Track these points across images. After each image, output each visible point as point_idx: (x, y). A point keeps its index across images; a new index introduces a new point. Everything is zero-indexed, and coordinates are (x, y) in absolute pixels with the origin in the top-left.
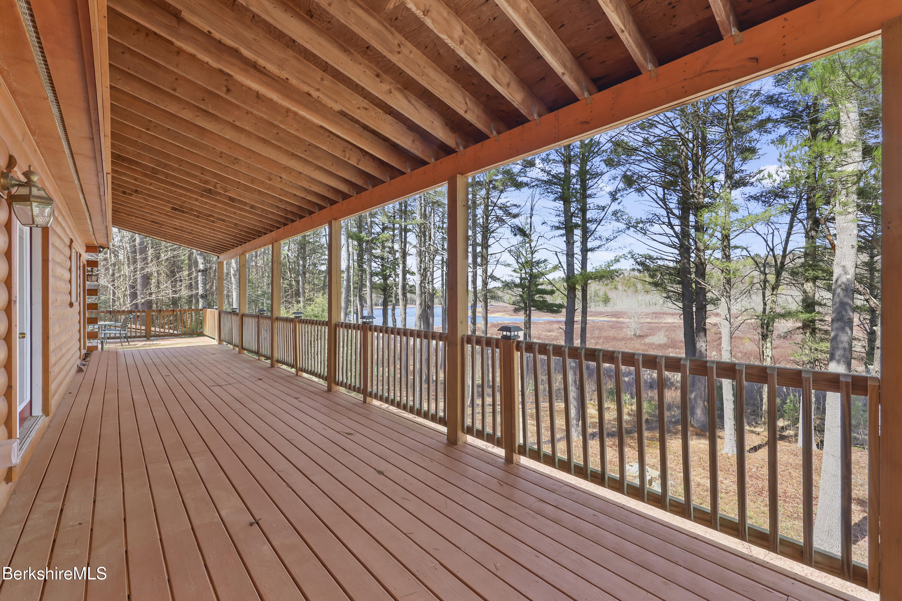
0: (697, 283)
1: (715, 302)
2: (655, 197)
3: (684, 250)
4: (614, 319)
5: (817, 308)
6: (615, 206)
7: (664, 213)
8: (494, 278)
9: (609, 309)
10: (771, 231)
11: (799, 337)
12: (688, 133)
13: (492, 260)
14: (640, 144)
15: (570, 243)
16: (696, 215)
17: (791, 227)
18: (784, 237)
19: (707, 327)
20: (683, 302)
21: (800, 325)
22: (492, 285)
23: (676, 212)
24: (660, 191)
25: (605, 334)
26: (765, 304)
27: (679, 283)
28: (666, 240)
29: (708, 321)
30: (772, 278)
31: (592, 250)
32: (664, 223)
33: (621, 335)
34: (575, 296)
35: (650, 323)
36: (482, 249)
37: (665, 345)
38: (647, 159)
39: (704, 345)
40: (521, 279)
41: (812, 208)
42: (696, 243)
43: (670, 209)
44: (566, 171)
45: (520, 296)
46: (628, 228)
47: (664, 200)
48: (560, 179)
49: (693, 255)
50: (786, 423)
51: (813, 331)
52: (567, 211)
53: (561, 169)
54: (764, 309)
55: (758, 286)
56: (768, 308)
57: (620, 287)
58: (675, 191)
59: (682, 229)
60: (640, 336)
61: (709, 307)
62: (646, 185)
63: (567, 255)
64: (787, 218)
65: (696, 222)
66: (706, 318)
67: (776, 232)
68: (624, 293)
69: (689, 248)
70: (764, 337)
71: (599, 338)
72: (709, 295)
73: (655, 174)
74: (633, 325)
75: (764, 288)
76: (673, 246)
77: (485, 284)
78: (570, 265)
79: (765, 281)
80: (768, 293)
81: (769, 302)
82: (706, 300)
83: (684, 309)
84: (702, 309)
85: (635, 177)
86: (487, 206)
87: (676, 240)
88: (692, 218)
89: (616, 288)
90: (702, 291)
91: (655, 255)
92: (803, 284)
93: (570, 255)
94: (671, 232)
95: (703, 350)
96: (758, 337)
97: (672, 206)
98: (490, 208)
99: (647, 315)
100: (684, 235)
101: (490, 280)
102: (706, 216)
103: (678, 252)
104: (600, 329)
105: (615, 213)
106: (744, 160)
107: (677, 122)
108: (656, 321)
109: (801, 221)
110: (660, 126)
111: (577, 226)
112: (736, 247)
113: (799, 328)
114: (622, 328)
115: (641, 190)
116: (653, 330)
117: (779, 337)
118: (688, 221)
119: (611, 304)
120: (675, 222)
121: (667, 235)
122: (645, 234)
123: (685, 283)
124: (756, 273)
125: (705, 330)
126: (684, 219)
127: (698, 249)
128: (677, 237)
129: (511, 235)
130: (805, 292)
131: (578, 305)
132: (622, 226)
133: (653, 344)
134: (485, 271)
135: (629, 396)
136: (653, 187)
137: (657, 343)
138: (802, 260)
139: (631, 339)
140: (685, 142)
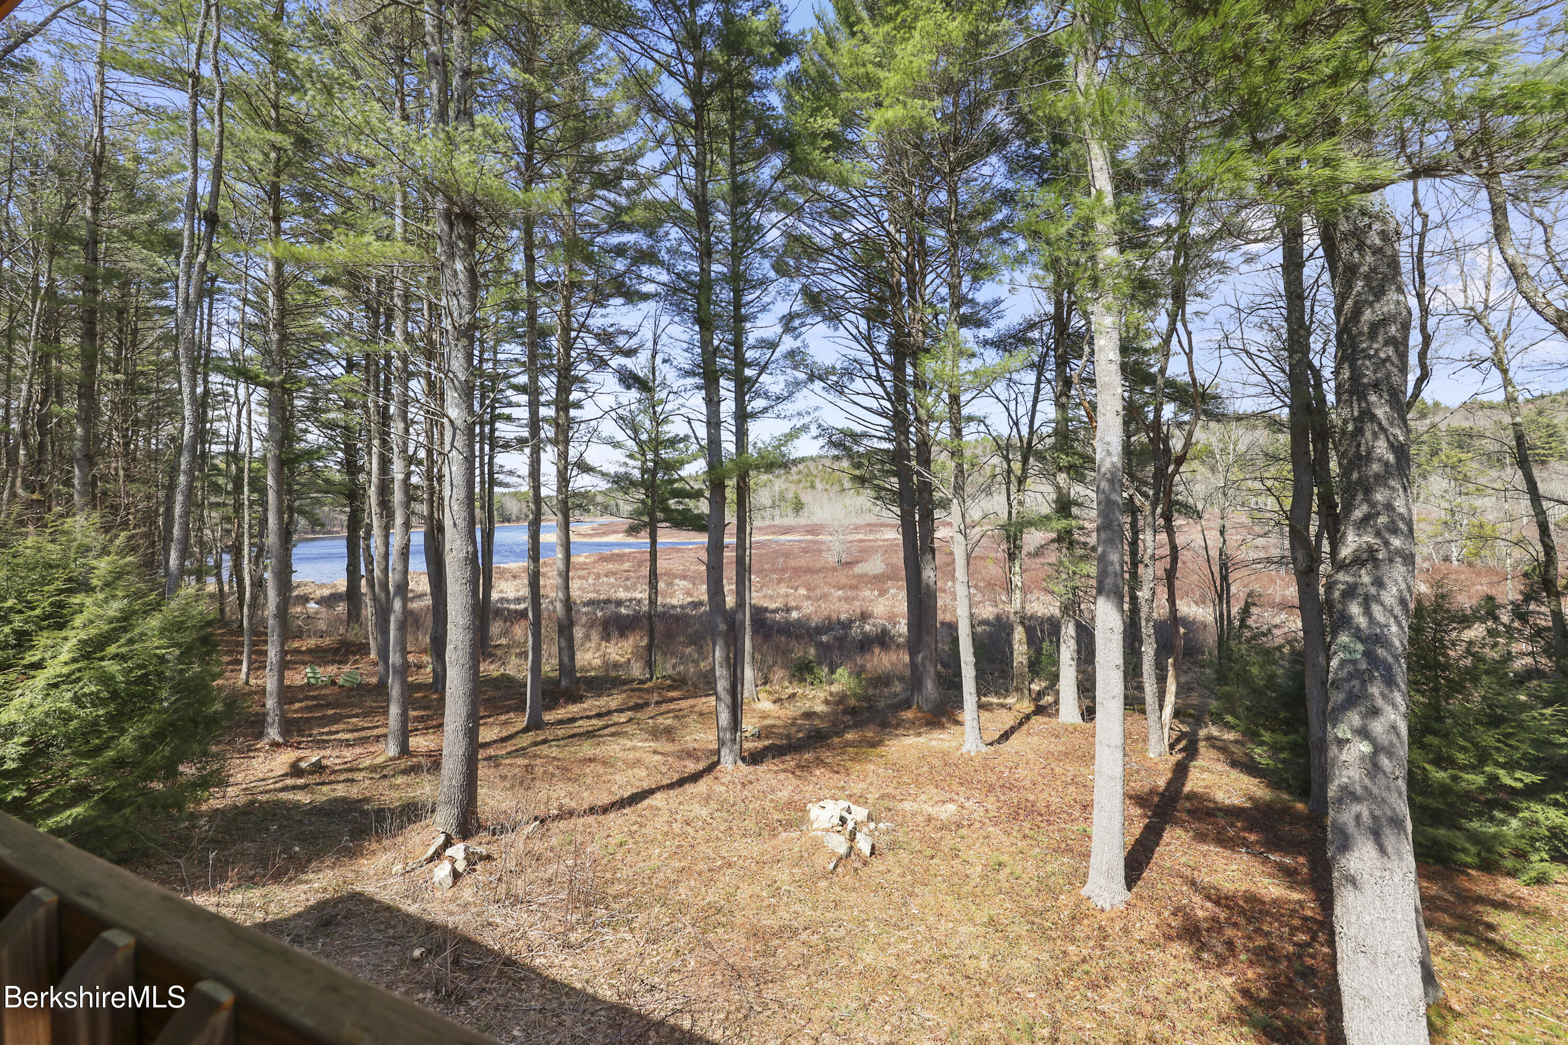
0: (919, 474)
1: (945, 504)
2: (854, 331)
3: (899, 421)
4: (810, 537)
5: (1075, 510)
6: (788, 343)
7: (871, 359)
8: (585, 468)
9: (802, 520)
10: (1013, 396)
11: (1052, 557)
12: (899, 231)
13: (579, 434)
14: (830, 242)
15: (713, 402)
16: (914, 365)
17: (1038, 390)
18: (1030, 404)
19: (937, 544)
20: (900, 506)
21: (1054, 535)
22: (581, 482)
23: (886, 358)
24: (863, 324)
25: (793, 563)
26: (1010, 505)
27: (895, 474)
28: (872, 403)
29: (937, 535)
30: (1017, 467)
31: (753, 415)
32: (870, 377)
33: (818, 565)
34: (725, 498)
35: (861, 541)
36: (557, 411)
37: (883, 575)
38: (840, 270)
39: (932, 574)
40: (644, 471)
41: (1062, 363)
42: (915, 409)
43: (879, 354)
44: (702, 269)
45: (643, 502)
46: (812, 381)
47: (869, 339)
48: (691, 284)
49: (912, 429)
50: (1044, 684)
51: (1071, 544)
52: (705, 343)
53: (694, 267)
54: (1010, 513)
55: (999, 478)
56: (1014, 512)
57: (819, 485)
58: (884, 324)
59: (896, 386)
60: (847, 563)
61: (937, 514)
62: (842, 312)
63: (708, 424)
64: (1031, 377)
65: (915, 375)
66: (933, 531)
67: (1020, 398)
68: (826, 496)
69: (906, 419)
70: (1012, 557)
71: (784, 570)
72: (937, 495)
73: (854, 294)
74: (837, 546)
75: (1008, 483)
76: (882, 414)
77: (563, 480)
78: (714, 443)
79: (1010, 471)
80: (1013, 489)
81: (1015, 503)
82: (931, 501)
83: (902, 517)
84: (927, 517)
85: (824, 295)
86: (567, 329)
87: (888, 405)
88: (909, 370)
89: (813, 487)
90: (927, 488)
91: (858, 429)
92: (1054, 475)
93: (714, 423)
94: (879, 391)
95: (931, 582)
96: (1002, 555)
97: (881, 348)
98: (573, 334)
99: (857, 528)
100: (899, 396)
101: (575, 473)
102: (930, 366)
103: (890, 424)
104: (787, 555)
105: (791, 354)
106: (976, 279)
107: (885, 216)
108: (871, 537)
109: (1049, 382)
110: (860, 218)
111: (724, 371)
112: (970, 419)
113: (1053, 541)
114: (820, 551)
115: (834, 319)
116: (866, 552)
117: (1029, 554)
118: (904, 375)
119: (805, 513)
120: (886, 374)
121: (873, 395)
122: (842, 393)
123: (904, 475)
124: (996, 460)
125: (933, 550)
126: (897, 369)
127: (918, 419)
128: (890, 400)
129: (619, 388)
130: (1058, 488)
131: (730, 517)
132: (802, 376)
133: (866, 575)
134: (563, 455)
135: (826, 670)
136: (851, 316)
137: (871, 573)
138: (1053, 440)
139: (834, 569)
140: (894, 244)
